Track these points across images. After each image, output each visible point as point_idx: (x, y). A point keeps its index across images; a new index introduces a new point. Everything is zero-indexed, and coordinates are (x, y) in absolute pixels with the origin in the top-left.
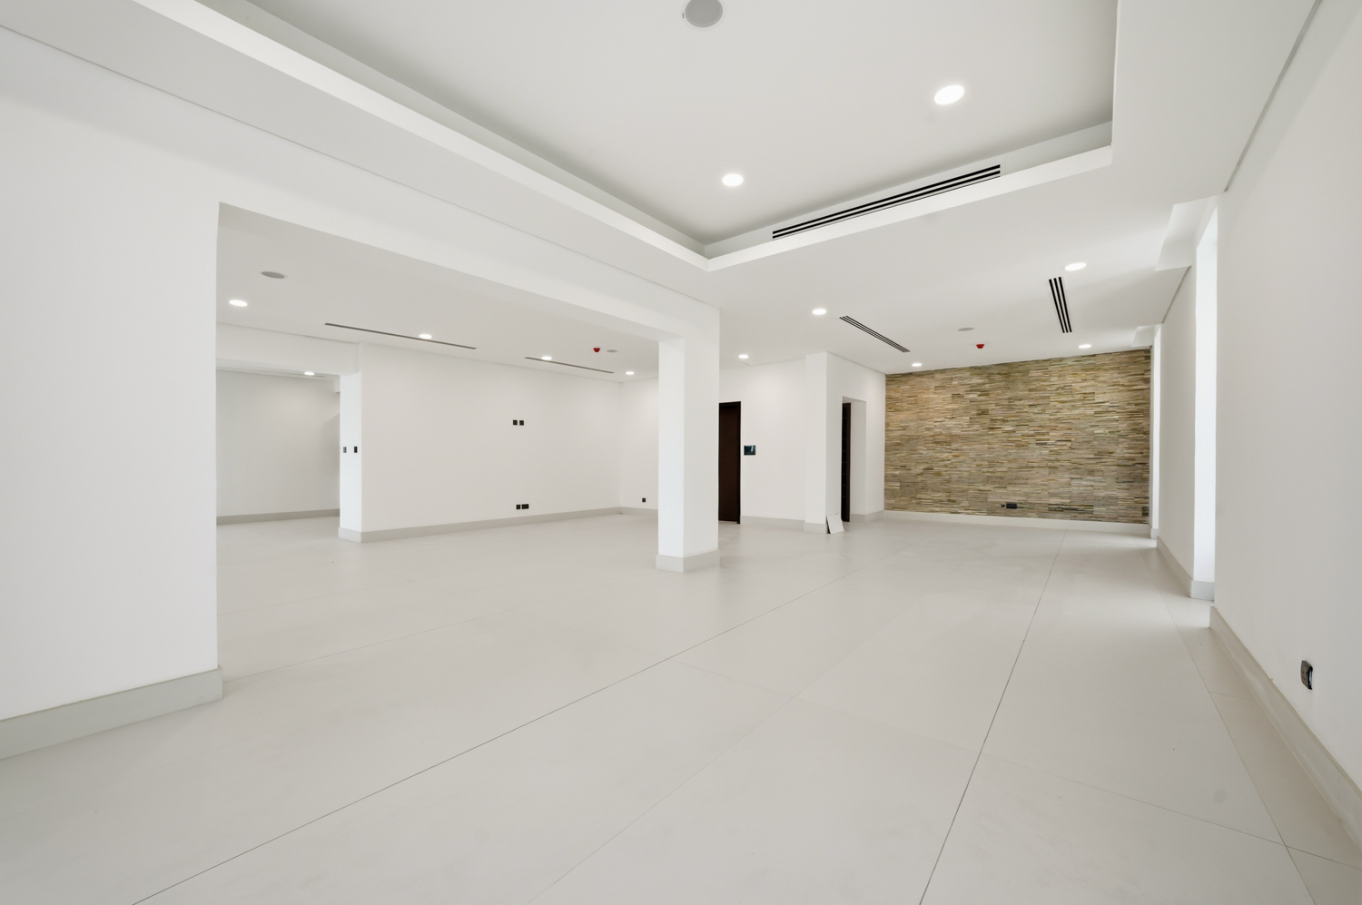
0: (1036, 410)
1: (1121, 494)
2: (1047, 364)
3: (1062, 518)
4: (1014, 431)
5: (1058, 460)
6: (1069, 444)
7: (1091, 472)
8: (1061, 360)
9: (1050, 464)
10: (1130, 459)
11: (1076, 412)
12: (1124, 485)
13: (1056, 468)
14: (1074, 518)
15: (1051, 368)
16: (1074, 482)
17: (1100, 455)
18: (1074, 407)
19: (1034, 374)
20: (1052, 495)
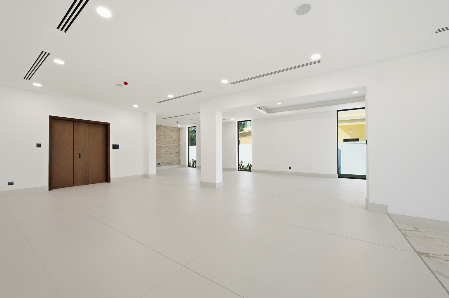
0: (163, 139)
1: (177, 159)
2: (165, 127)
3: (168, 166)
4: (159, 144)
5: (167, 151)
6: (169, 147)
7: (173, 154)
8: (168, 127)
9: (166, 152)
10: (178, 151)
11: (170, 140)
12: (177, 157)
13: (167, 153)
14: (170, 165)
15: (166, 128)
16: (170, 157)
17: (174, 150)
18: (170, 139)
19: (163, 129)
20: (166, 160)
